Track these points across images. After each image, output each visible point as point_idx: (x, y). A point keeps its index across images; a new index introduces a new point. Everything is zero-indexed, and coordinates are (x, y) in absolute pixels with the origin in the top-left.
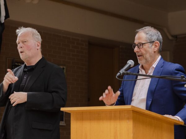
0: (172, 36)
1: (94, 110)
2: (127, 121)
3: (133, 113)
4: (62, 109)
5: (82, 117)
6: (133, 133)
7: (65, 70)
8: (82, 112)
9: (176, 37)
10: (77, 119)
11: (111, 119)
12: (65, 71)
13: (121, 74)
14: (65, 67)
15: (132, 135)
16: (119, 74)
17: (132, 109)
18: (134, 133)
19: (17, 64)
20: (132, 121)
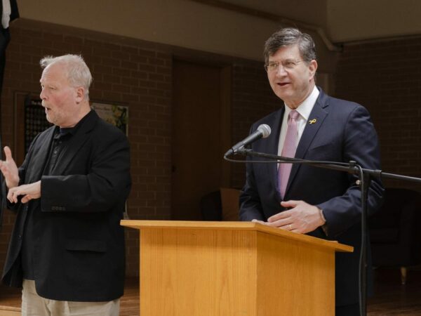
0: (335, 44)
3: (258, 235)
4: (124, 223)
6: (257, 274)
7: (127, 113)
8: (162, 230)
9: (341, 45)
11: (216, 246)
12: (127, 116)
13: (234, 152)
14: (127, 108)
16: (230, 151)
19: (35, 104)
20: (256, 251)
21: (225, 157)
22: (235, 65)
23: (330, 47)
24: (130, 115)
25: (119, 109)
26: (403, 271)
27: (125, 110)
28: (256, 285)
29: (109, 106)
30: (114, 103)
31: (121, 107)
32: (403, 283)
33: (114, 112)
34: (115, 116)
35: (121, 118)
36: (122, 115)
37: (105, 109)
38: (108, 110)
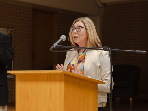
0: (102, 4)
1: (34, 73)
2: (60, 82)
3: (64, 76)
5: (25, 78)
8: (25, 75)
10: (21, 80)
11: (47, 81)
13: (54, 47)
14: (13, 30)
15: (63, 93)
16: (52, 47)
17: (63, 73)
18: (65, 92)
20: (64, 83)
21: (51, 49)
22: (59, 12)
23: (100, 5)
24: (14, 33)
25: (9, 30)
26: (131, 99)
27: (12, 31)
28: (64, 97)
29: (5, 29)
30: (7, 28)
31: (10, 30)
32: (131, 105)
33: (7, 31)
34: (8, 33)
35: (10, 34)
36: (11, 33)
37: (4, 30)
38: (5, 31)
